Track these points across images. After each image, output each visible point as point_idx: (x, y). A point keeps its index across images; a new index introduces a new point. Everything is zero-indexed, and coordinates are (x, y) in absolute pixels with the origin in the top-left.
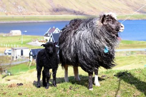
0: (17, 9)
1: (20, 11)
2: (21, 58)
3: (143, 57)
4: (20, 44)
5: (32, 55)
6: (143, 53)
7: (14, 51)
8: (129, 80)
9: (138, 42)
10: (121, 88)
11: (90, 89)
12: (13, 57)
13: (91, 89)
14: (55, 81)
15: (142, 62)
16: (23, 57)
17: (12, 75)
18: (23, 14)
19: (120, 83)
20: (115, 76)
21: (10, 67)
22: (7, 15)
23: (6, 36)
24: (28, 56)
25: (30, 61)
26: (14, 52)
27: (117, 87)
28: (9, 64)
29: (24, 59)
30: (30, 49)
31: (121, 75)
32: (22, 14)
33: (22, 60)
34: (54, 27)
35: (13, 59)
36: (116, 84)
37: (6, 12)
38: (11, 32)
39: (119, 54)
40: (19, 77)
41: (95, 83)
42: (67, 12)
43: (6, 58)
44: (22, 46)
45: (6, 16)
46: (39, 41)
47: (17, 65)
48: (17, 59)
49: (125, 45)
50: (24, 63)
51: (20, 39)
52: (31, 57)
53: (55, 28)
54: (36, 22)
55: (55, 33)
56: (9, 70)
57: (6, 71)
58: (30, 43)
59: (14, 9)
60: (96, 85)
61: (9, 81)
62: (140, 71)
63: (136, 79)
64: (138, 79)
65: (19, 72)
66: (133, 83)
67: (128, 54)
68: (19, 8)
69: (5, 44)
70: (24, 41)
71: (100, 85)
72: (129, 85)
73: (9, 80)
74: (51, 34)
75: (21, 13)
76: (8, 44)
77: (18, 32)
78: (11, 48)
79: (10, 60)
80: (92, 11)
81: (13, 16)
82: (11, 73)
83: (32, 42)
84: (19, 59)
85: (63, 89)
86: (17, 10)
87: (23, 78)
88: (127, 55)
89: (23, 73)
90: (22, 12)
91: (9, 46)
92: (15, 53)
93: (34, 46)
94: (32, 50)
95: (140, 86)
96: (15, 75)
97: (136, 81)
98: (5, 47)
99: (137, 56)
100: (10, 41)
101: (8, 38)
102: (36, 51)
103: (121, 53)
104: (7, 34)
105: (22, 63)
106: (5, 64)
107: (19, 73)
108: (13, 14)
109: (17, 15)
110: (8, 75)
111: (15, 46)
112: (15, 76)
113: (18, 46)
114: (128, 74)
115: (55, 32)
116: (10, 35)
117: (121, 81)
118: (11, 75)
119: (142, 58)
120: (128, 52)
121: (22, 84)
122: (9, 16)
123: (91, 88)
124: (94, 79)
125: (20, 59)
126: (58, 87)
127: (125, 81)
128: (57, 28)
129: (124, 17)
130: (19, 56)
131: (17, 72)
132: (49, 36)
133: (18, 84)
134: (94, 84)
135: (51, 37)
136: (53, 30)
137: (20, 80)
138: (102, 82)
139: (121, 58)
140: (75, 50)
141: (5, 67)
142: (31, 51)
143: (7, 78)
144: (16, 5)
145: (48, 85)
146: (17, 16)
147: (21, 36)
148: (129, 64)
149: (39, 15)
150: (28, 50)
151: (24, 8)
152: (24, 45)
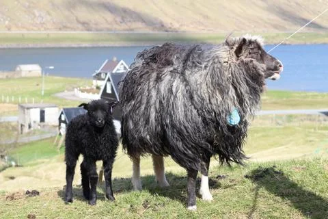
0: (33, 16)
1: (38, 22)
2: (39, 127)
3: (315, 129)
4: (38, 96)
5: (65, 122)
6: (314, 120)
7: (24, 111)
8: (278, 188)
9: (303, 94)
10: (260, 205)
11: (190, 208)
12: (22, 125)
13: (192, 208)
14: (111, 188)
15: (310, 141)
16: (44, 126)
17: (20, 166)
18: (45, 29)
19: (257, 194)
20: (246, 177)
21: (15, 147)
22: (9, 29)
23: (7, 77)
24: (57, 123)
25: (60, 134)
26: (24, 113)
27: (251, 205)
28: (13, 140)
29: (46, 129)
30: (60, 109)
31: (261, 176)
32: (43, 29)
33: (43, 133)
34: (115, 59)
35: (22, 129)
36: (249, 197)
37: (7, 22)
38: (18, 69)
39: (261, 121)
40: (35, 170)
41: (201, 193)
42: (144, 24)
43: (7, 128)
44: (42, 101)
45: (8, 32)
46: (80, 90)
47: (31, 144)
48: (32, 129)
49: (274, 100)
50: (47, 139)
51: (38, 85)
52: (63, 125)
53: (118, 62)
54: (76, 46)
55: (118, 72)
56: (13, 156)
57: (6, 158)
58: (59, 95)
59: (27, 16)
60: (203, 197)
61: (11, 181)
62: (304, 166)
63: (293, 185)
64: (299, 185)
65: (35, 160)
66: (287, 196)
67: (280, 122)
68: (37, 14)
69: (6, 96)
70: (48, 88)
71: (211, 198)
72: (279, 198)
73: (12, 178)
74: (109, 75)
75: (42, 26)
76: (10, 97)
77: (33, 69)
78: (17, 105)
79: (16, 133)
80: (201, 23)
81: (24, 31)
82: (16, 162)
83: (66, 91)
84: (35, 130)
85: (129, 206)
86: (33, 19)
87: (44, 174)
88: (278, 124)
89: (43, 162)
90: (44, 23)
91: (13, 99)
92: (26, 116)
93: (71, 100)
94: (64, 109)
95: (302, 202)
96: (27, 166)
97: (295, 191)
98: (5, 102)
99: (299, 126)
100: (15, 89)
101: (11, 82)
102: (73, 111)
103: (265, 118)
104: (10, 74)
105: (41, 140)
106: (5, 141)
107: (35, 162)
108: (24, 28)
109: (32, 30)
110: (11, 166)
111: (26, 101)
112: (27, 169)
113: (33, 99)
114: (276, 172)
115: (118, 70)
116: (16, 77)
117: (261, 189)
118: (17, 166)
119: (313, 130)
120: (280, 117)
121: (38, 193)
122: (15, 32)
123: (192, 205)
124: (198, 183)
125: (39, 130)
126: (118, 201)
127: (269, 190)
128: (122, 61)
129: (273, 38)
130: (35, 122)
131: (29, 160)
132: (104, 80)
133: (28, 192)
134: (200, 196)
135: (109, 80)
136: (112, 65)
137: (36, 177)
138: (217, 191)
139: (264, 130)
140: (160, 118)
141: (4, 147)
142: (62, 113)
143: (9, 172)
144: (29, 7)
145: (95, 196)
146: (32, 32)
147: (41, 77)
148: (282, 145)
149: (82, 30)
150: (57, 109)
151: (49, 14)
152: (47, 99)
